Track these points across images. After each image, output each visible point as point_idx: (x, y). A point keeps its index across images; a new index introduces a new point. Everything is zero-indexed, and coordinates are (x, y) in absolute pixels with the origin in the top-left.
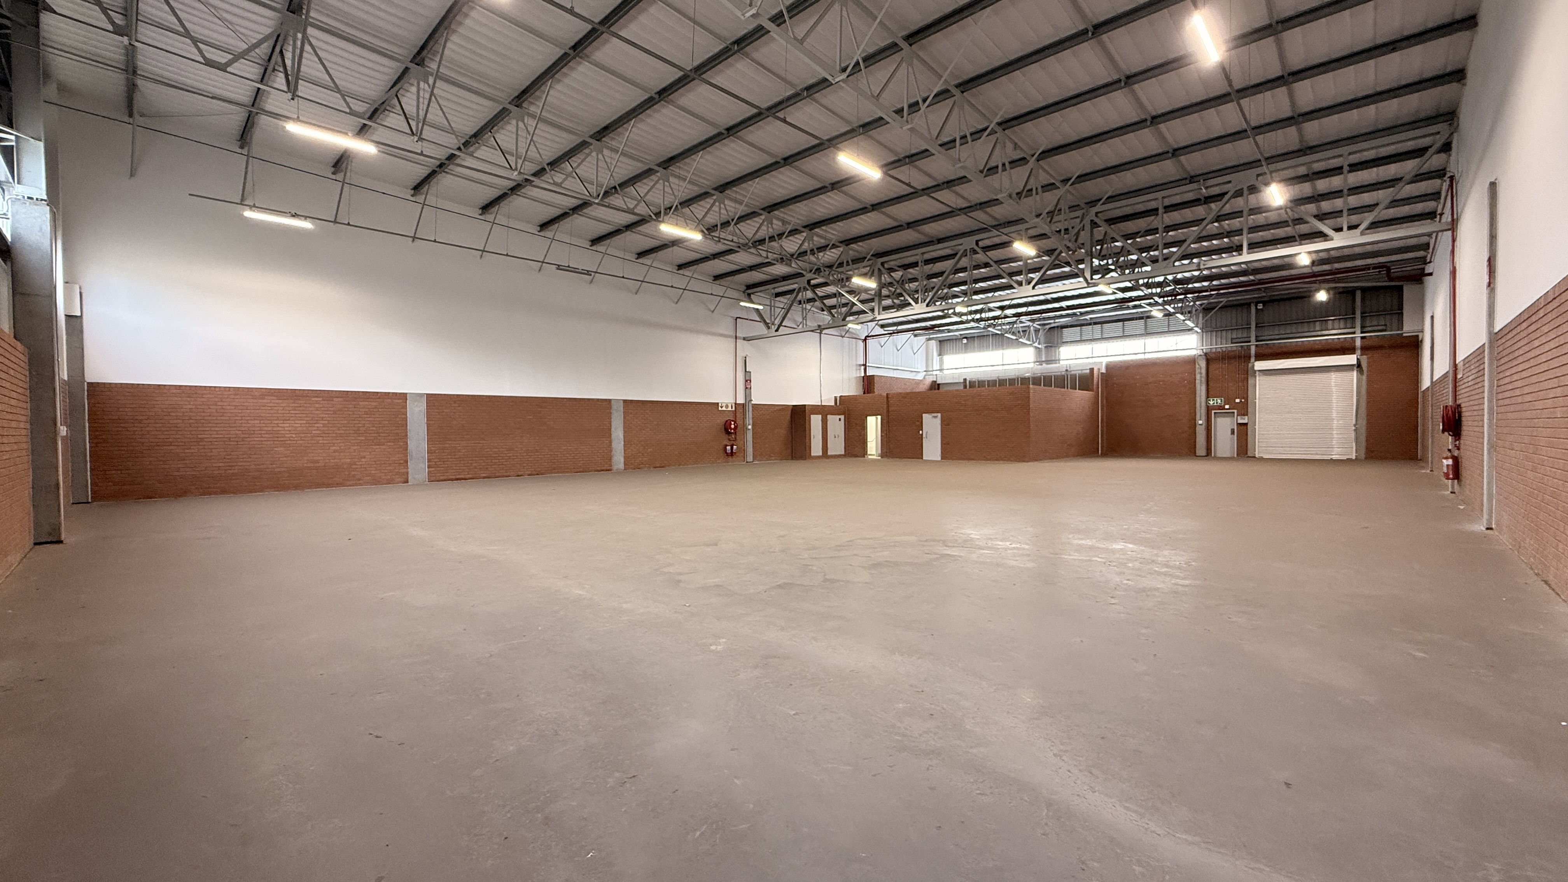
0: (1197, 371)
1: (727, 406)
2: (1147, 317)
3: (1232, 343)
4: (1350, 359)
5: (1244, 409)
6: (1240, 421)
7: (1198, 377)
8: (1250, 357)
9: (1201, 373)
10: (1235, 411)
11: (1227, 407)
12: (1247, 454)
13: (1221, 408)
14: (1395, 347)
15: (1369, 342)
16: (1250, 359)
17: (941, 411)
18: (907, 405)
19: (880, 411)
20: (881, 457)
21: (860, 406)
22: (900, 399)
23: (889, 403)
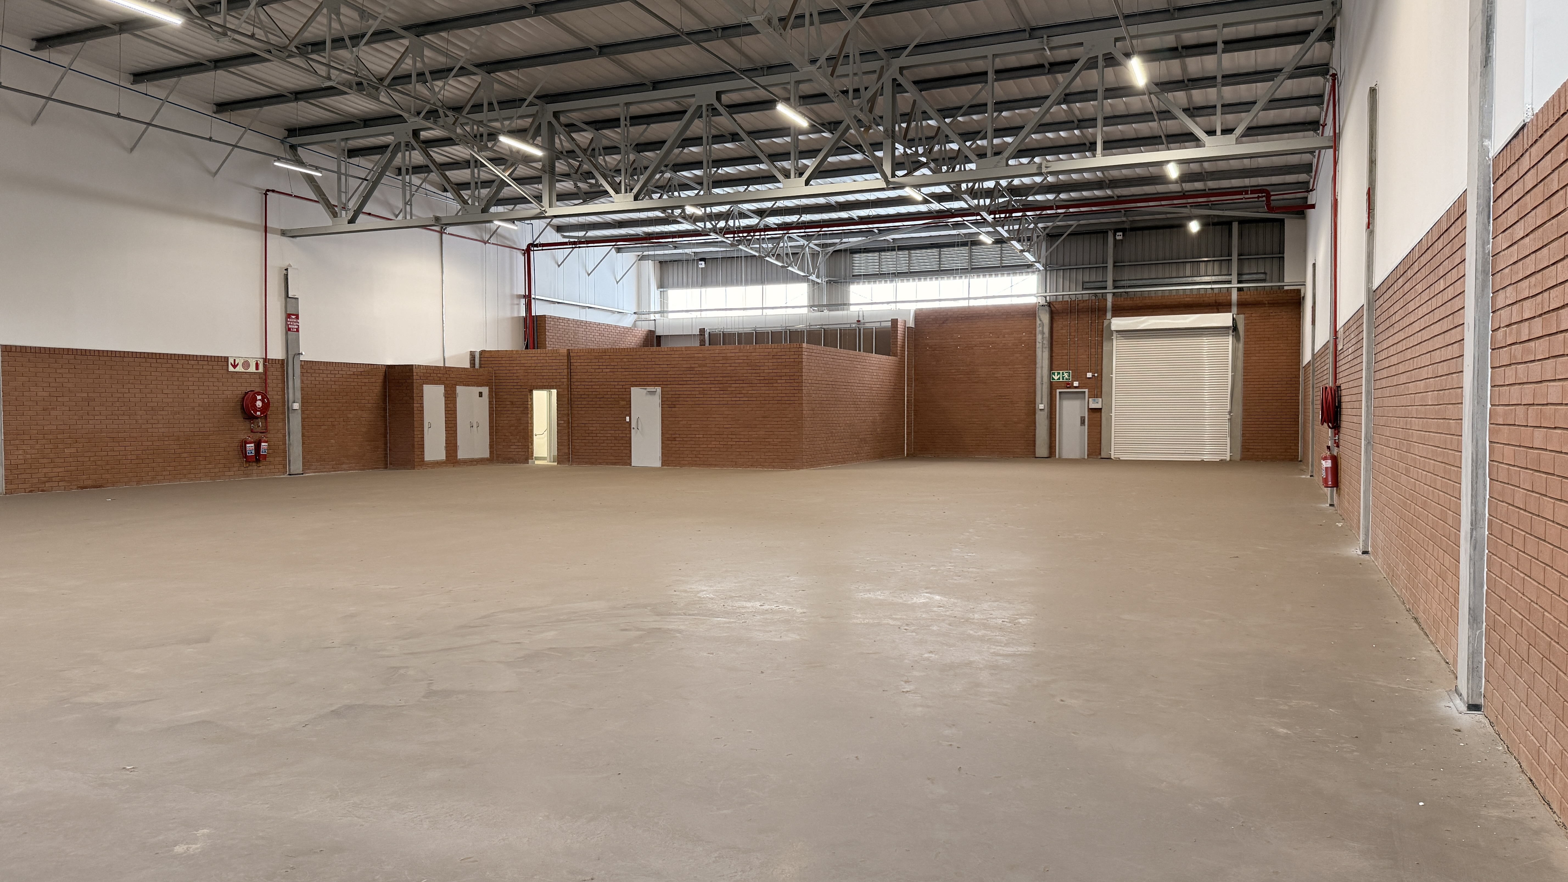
0: (1039, 329)
1: (246, 364)
2: (973, 243)
3: (1083, 289)
4: (1224, 319)
5: (1097, 387)
6: (1092, 406)
7: (1039, 337)
8: (1105, 311)
9: (1043, 333)
10: (1086, 390)
11: (1076, 384)
12: (1100, 454)
13: (1069, 385)
14: (1274, 304)
15: (1246, 296)
16: (1105, 314)
17: (661, 383)
18: (604, 371)
19: (557, 380)
20: (558, 463)
21: (518, 371)
22: (593, 361)
23: (571, 367)
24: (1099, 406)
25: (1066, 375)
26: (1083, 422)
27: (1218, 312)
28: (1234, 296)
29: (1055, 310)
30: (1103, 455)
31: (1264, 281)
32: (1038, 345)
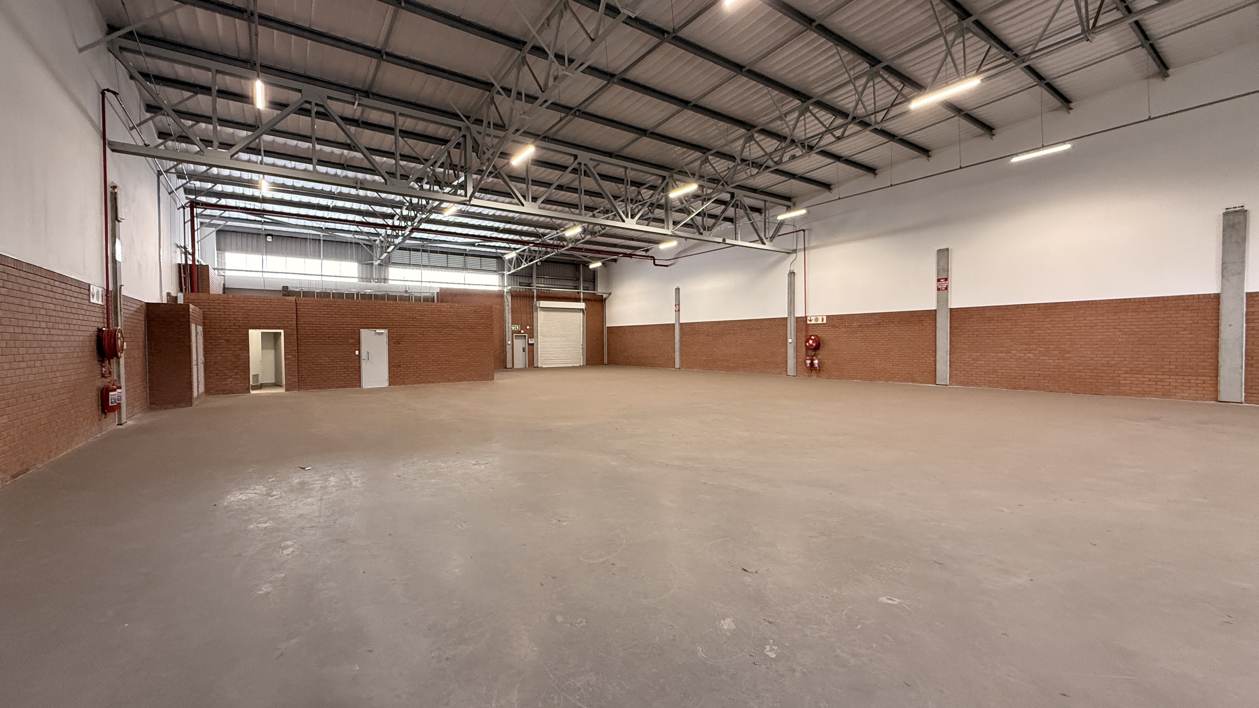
0: (506, 304)
3: (520, 286)
5: (531, 334)
6: (530, 342)
7: (507, 308)
8: (533, 297)
9: (508, 306)
10: (527, 335)
11: (522, 332)
12: (533, 365)
13: (519, 332)
14: (595, 300)
15: (587, 297)
16: (533, 299)
17: (388, 326)
18: (333, 316)
19: (284, 322)
20: (286, 390)
21: (235, 313)
22: (321, 308)
23: (298, 312)
24: (533, 342)
25: (517, 327)
26: (524, 350)
27: (576, 302)
28: (582, 297)
29: (515, 295)
30: (535, 366)
31: (588, 290)
32: (507, 312)
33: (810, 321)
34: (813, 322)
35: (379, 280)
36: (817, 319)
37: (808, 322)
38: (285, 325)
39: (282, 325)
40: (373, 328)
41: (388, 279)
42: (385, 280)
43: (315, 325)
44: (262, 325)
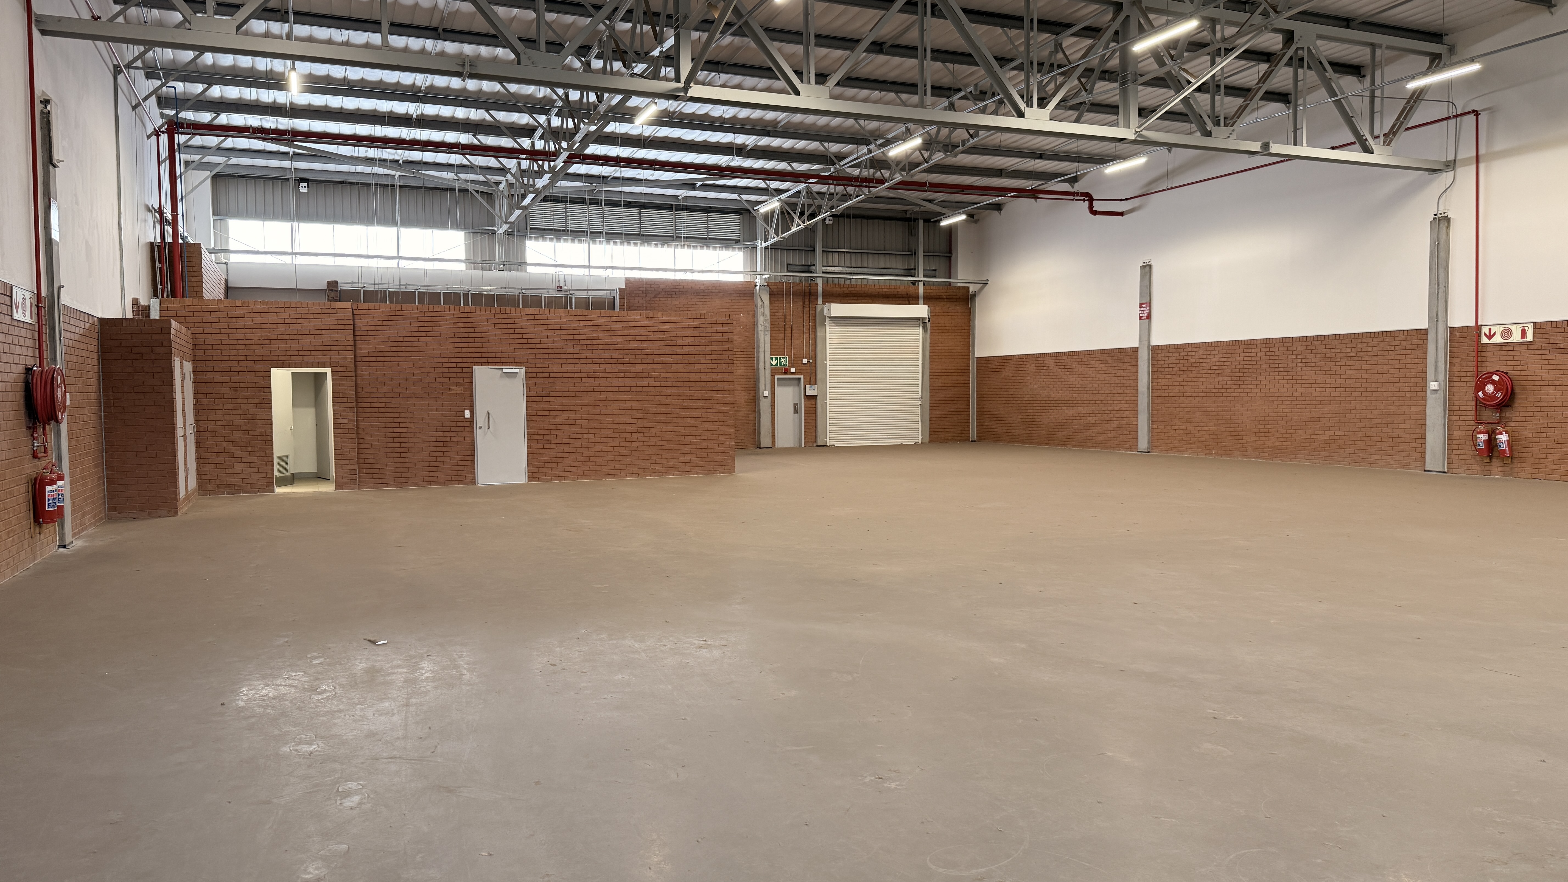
0: (760, 311)
3: (788, 271)
4: (921, 311)
5: (812, 374)
6: (809, 392)
7: (761, 319)
8: (815, 295)
9: (764, 315)
10: (802, 377)
11: (793, 370)
12: (816, 442)
13: (786, 371)
14: (951, 299)
15: (933, 291)
16: (817, 299)
17: (525, 360)
18: (422, 339)
19: (332, 353)
20: (339, 487)
21: (248, 336)
22: (399, 323)
23: (357, 333)
24: (814, 393)
25: (783, 360)
26: (796, 409)
27: (909, 303)
28: (921, 291)
29: (777, 292)
30: (820, 442)
31: (935, 277)
32: (761, 328)
33: (1490, 337)
34: (1497, 339)
35: (506, 266)
36: (1507, 333)
37: (1484, 340)
38: (333, 359)
39: (327, 359)
40: (496, 364)
41: (526, 264)
42: (521, 264)
43: (388, 359)
44: (293, 358)
